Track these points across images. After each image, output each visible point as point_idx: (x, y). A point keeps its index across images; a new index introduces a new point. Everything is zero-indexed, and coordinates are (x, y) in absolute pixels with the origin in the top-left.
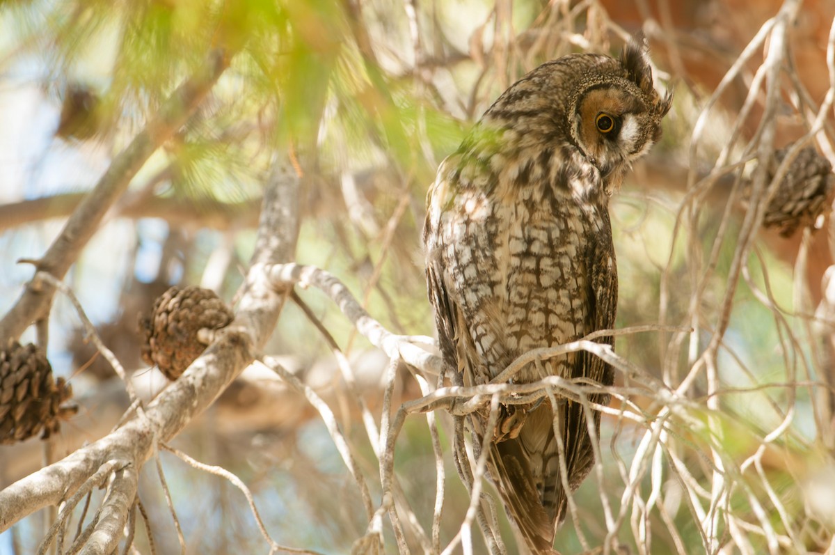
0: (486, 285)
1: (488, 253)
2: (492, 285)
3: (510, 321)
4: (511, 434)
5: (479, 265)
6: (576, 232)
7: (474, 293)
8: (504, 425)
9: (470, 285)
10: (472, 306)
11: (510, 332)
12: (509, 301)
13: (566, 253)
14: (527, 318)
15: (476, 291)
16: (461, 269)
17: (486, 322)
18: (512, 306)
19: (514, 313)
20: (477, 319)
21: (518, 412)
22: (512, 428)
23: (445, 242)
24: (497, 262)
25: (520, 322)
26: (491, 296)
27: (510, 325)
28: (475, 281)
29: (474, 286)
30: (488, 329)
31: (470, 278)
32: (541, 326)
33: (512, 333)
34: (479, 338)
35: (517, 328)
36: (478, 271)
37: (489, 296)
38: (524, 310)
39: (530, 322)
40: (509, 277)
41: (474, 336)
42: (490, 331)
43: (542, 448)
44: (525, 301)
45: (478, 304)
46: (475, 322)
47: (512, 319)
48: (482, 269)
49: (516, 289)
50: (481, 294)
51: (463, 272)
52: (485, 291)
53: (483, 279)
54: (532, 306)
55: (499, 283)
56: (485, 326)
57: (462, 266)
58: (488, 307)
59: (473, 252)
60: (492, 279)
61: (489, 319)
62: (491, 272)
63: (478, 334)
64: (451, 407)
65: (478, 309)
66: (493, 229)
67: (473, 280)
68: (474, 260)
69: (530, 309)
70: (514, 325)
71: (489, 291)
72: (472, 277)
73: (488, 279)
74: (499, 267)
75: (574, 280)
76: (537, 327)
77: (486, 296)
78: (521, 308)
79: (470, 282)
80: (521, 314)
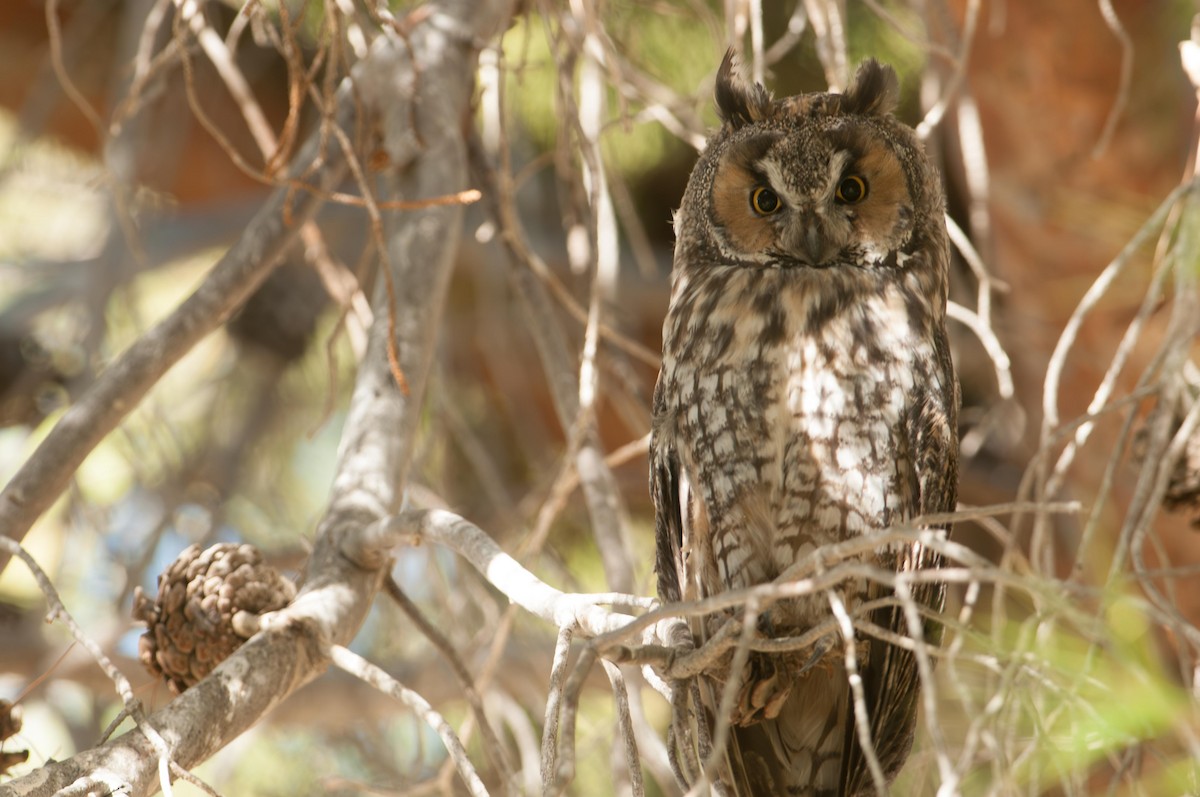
0: (749, 464)
1: (754, 414)
2: (759, 463)
3: (783, 519)
4: (768, 710)
5: (738, 433)
6: (901, 386)
7: (727, 478)
8: (757, 693)
9: (721, 465)
10: (723, 499)
11: (782, 537)
12: (785, 487)
13: (883, 418)
14: (811, 515)
15: (731, 474)
16: (710, 441)
17: (742, 526)
18: (788, 496)
19: (790, 507)
20: (728, 519)
21: (778, 675)
22: (768, 701)
23: (684, 401)
24: (769, 428)
25: (799, 521)
26: (756, 482)
27: (782, 526)
28: (730, 458)
29: (728, 467)
30: (743, 539)
31: (722, 455)
32: (834, 529)
33: (785, 538)
34: (724, 554)
35: (793, 531)
36: (736, 443)
37: (753, 482)
38: (807, 503)
39: (816, 522)
40: (787, 448)
41: (718, 548)
42: (745, 543)
43: (814, 742)
44: (811, 487)
45: (732, 495)
46: (723, 526)
47: (785, 516)
48: (744, 439)
49: (797, 468)
50: (738, 478)
51: (712, 446)
52: (746, 473)
53: (744, 454)
54: (820, 498)
55: (771, 460)
56: (738, 532)
57: (710, 436)
58: (748, 499)
59: (729, 414)
60: (761, 454)
61: (748, 520)
62: (757, 444)
63: (726, 545)
64: (668, 663)
65: (731, 503)
66: (762, 377)
67: (728, 456)
68: (731, 426)
69: (818, 502)
70: (788, 526)
71: (752, 473)
72: (726, 452)
73: (752, 455)
74: (772, 434)
75: (893, 463)
76: (826, 531)
77: (747, 482)
78: (803, 499)
79: (722, 460)
80: (801, 508)
